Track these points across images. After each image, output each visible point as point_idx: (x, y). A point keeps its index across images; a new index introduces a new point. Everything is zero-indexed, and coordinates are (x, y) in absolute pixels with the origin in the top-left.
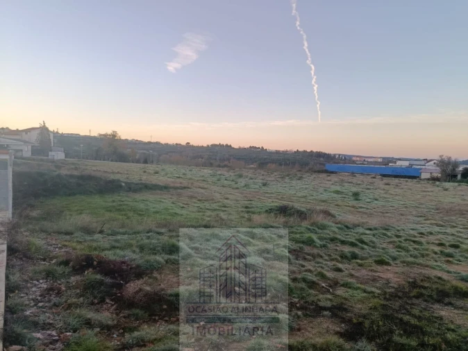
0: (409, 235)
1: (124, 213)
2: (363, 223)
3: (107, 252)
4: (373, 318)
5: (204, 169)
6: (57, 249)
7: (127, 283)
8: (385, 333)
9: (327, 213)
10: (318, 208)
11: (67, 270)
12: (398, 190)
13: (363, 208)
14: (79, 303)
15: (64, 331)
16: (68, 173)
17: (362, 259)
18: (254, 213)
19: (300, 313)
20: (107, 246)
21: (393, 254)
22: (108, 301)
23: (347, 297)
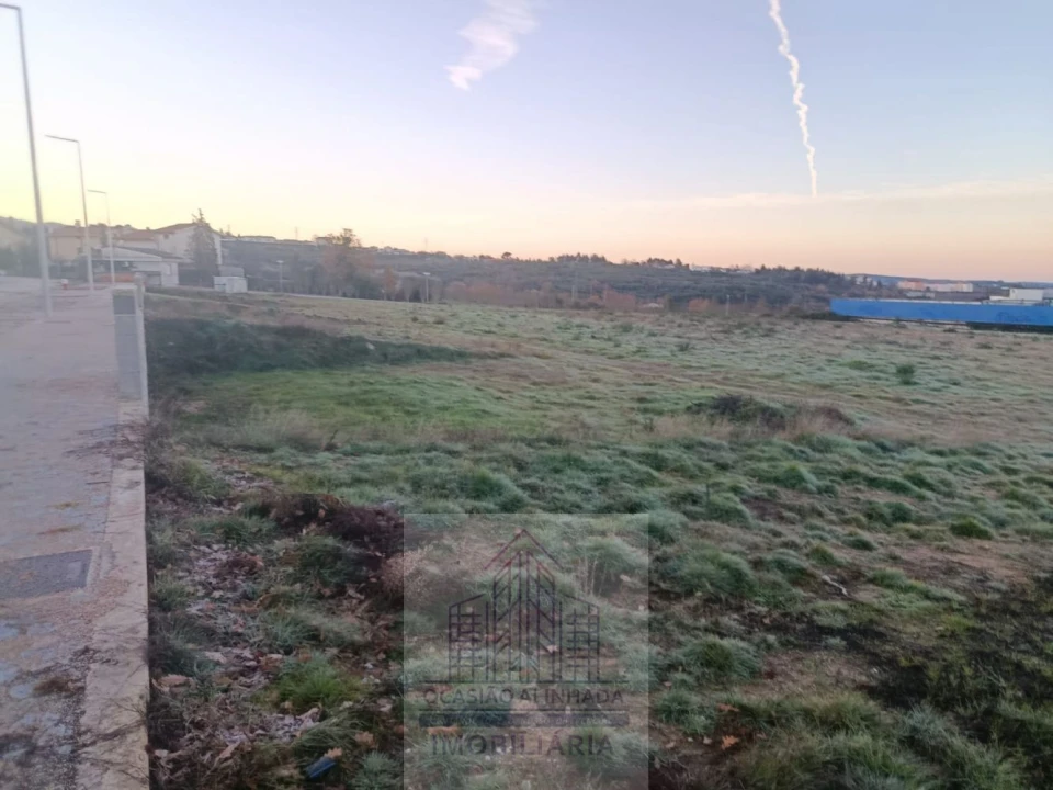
0: (1038, 469)
1: (373, 408)
2: (923, 438)
3: (344, 490)
4: (949, 657)
5: (542, 313)
6: (243, 482)
7: (388, 557)
8: (979, 694)
9: (834, 415)
10: (812, 402)
11: (267, 525)
12: (1012, 362)
13: (923, 402)
14: (293, 594)
15: (266, 649)
16: (257, 322)
17: (919, 521)
18: (660, 413)
19: (771, 638)
20: (344, 476)
21: (994, 513)
22: (351, 592)
23: (882, 607)
